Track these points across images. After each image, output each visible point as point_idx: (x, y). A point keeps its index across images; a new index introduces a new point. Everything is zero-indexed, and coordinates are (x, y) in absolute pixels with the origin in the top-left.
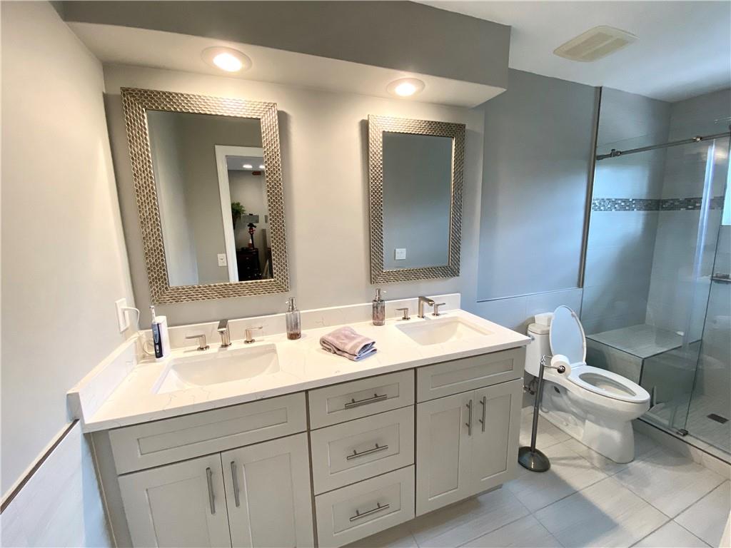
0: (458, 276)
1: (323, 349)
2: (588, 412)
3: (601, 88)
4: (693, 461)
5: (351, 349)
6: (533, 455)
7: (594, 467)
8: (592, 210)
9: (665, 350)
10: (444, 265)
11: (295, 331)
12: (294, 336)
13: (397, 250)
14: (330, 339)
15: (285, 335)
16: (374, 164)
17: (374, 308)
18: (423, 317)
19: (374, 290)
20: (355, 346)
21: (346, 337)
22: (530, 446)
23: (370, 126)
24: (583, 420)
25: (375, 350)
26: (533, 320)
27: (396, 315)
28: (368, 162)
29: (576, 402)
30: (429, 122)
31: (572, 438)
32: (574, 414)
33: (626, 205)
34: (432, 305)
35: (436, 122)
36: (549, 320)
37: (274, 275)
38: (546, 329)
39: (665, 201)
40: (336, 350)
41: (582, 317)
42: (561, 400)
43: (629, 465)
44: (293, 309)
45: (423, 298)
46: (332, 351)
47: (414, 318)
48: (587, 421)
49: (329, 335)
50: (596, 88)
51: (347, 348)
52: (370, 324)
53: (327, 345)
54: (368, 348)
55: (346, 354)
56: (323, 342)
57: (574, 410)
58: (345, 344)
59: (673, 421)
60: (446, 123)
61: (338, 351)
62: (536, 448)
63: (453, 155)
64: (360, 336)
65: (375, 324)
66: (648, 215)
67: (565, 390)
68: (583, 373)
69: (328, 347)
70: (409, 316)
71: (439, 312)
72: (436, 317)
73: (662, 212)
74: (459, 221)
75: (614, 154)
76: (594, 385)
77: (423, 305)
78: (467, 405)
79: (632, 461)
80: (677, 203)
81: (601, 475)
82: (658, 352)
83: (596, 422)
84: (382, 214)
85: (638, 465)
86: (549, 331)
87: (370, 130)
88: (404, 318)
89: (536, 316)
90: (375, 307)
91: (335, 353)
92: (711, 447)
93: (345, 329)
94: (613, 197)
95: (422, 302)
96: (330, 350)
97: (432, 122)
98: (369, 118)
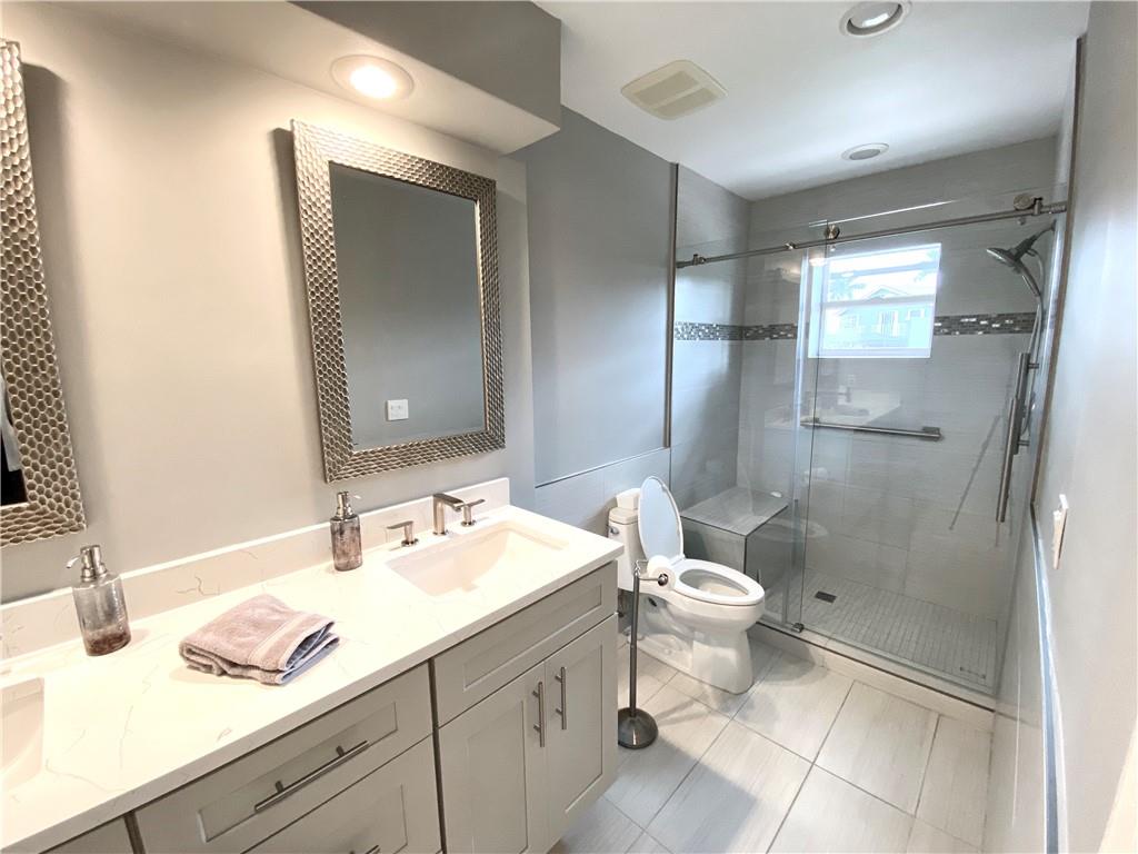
0: (503, 447)
1: (191, 667)
2: (695, 629)
3: (677, 165)
4: (813, 664)
5: (267, 657)
6: (632, 722)
7: (711, 712)
8: (675, 339)
9: (765, 519)
10: (476, 430)
11: (111, 629)
12: (105, 644)
13: (390, 403)
14: (208, 641)
15: (78, 644)
16: (312, 227)
17: (333, 533)
18: (443, 533)
19: (333, 494)
20: (280, 646)
21: (257, 624)
22: (628, 706)
23: (297, 143)
24: (688, 640)
25: (336, 640)
26: (614, 503)
27: (387, 539)
28: (299, 221)
29: (679, 619)
30: (428, 162)
31: (679, 671)
32: (677, 634)
33: (710, 332)
34: (458, 509)
35: (442, 166)
36: (636, 499)
37: (30, 492)
38: (632, 514)
39: (749, 329)
40: (225, 667)
41: (672, 487)
42: (660, 617)
43: (750, 691)
44: (95, 576)
45: (440, 497)
46: (216, 671)
47: (426, 538)
48: (695, 643)
49: (206, 630)
50: (672, 164)
51: (257, 657)
52: (328, 570)
53: (201, 658)
54: (316, 643)
55: (253, 673)
56: (189, 651)
57: (676, 629)
58: (253, 646)
59: (785, 614)
60: (461, 172)
61: (233, 668)
62: (638, 706)
63: (478, 233)
64: (293, 614)
65: (338, 569)
66: (731, 346)
67: (665, 603)
68: (682, 571)
69: (205, 662)
70: (415, 536)
71: (473, 518)
72: (469, 529)
73: (745, 342)
74: (498, 351)
75: (697, 261)
76: (697, 587)
77: (442, 510)
78: (534, 693)
79: (753, 684)
80: (761, 332)
81: (721, 721)
82: (760, 523)
83: (706, 642)
84: (340, 333)
85: (759, 689)
86: (636, 517)
87: (298, 154)
88: (406, 543)
89: (618, 497)
90: (337, 533)
91: (224, 673)
92: (831, 641)
93: (253, 604)
94: (697, 321)
95: (440, 505)
96: (209, 669)
97: (434, 164)
98: (293, 127)
